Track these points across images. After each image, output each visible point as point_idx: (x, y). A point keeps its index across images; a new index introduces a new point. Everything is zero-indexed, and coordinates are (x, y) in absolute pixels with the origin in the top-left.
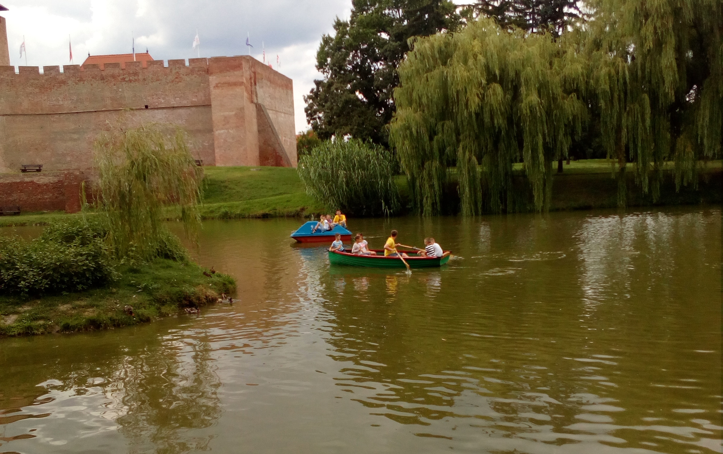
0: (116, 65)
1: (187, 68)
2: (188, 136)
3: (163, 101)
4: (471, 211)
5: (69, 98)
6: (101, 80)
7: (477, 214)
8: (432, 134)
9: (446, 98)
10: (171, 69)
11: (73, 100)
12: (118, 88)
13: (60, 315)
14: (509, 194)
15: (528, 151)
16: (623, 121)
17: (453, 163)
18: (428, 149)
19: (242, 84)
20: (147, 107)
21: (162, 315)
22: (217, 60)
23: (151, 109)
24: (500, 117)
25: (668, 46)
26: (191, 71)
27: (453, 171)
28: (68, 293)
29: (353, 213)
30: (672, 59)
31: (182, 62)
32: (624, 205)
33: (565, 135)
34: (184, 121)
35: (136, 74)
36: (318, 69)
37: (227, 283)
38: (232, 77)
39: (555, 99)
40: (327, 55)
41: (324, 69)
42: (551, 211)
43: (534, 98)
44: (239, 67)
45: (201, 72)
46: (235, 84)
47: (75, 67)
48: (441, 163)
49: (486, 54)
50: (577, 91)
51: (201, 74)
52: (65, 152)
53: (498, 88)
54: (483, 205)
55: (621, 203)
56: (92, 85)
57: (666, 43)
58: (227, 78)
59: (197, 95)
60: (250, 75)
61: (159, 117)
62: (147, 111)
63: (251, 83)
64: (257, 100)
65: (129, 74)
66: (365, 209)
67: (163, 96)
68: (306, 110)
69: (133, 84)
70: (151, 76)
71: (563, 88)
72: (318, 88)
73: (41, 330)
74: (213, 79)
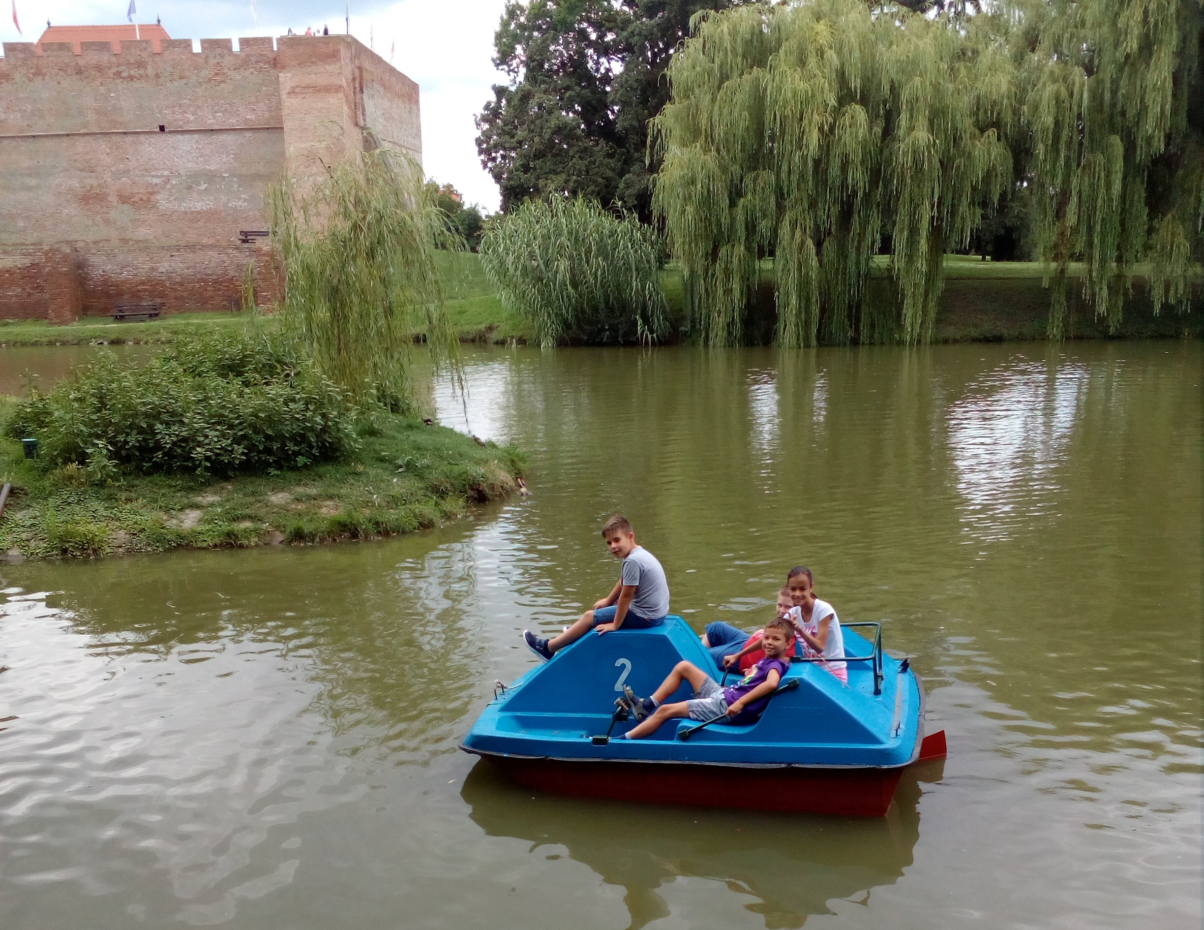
0: (103, 46)
1: (236, 56)
2: (240, 186)
3: (192, 118)
4: (798, 340)
5: (17, 109)
6: (77, 73)
7: (807, 346)
8: (735, 193)
9: (758, 128)
10: (207, 57)
11: (25, 111)
12: (109, 91)
13: (277, 513)
14: (864, 309)
15: (902, 231)
16: (1075, 182)
17: (768, 250)
18: (725, 221)
19: (338, 88)
20: (162, 128)
21: (447, 516)
22: (291, 42)
23: (171, 132)
24: (859, 167)
25: (1163, 50)
26: (244, 62)
27: (767, 264)
28: (279, 472)
29: (586, 338)
30: (1167, 74)
31: (225, 44)
32: (1059, 337)
33: (972, 203)
34: (232, 156)
35: (141, 64)
36: (497, 65)
37: (516, 459)
38: (322, 74)
39: (957, 140)
40: (516, 39)
41: (509, 66)
42: (935, 342)
43: (922, 135)
44: (334, 56)
45: (262, 65)
46: (328, 89)
47: (25, 47)
48: (748, 248)
49: (841, 48)
50: (997, 124)
51: (261, 68)
52: (14, 211)
53: (859, 113)
54: (819, 331)
55: (1054, 330)
56: (59, 83)
57: (1161, 42)
58: (313, 76)
59: (255, 107)
60: (353, 74)
61: (184, 148)
62: (163, 136)
63: (355, 88)
64: (364, 120)
65: (129, 64)
66: (607, 330)
67: (192, 109)
68: (479, 142)
69: (136, 84)
70: (170, 69)
71: (973, 119)
72: (499, 101)
73: (254, 540)
74: (287, 79)
